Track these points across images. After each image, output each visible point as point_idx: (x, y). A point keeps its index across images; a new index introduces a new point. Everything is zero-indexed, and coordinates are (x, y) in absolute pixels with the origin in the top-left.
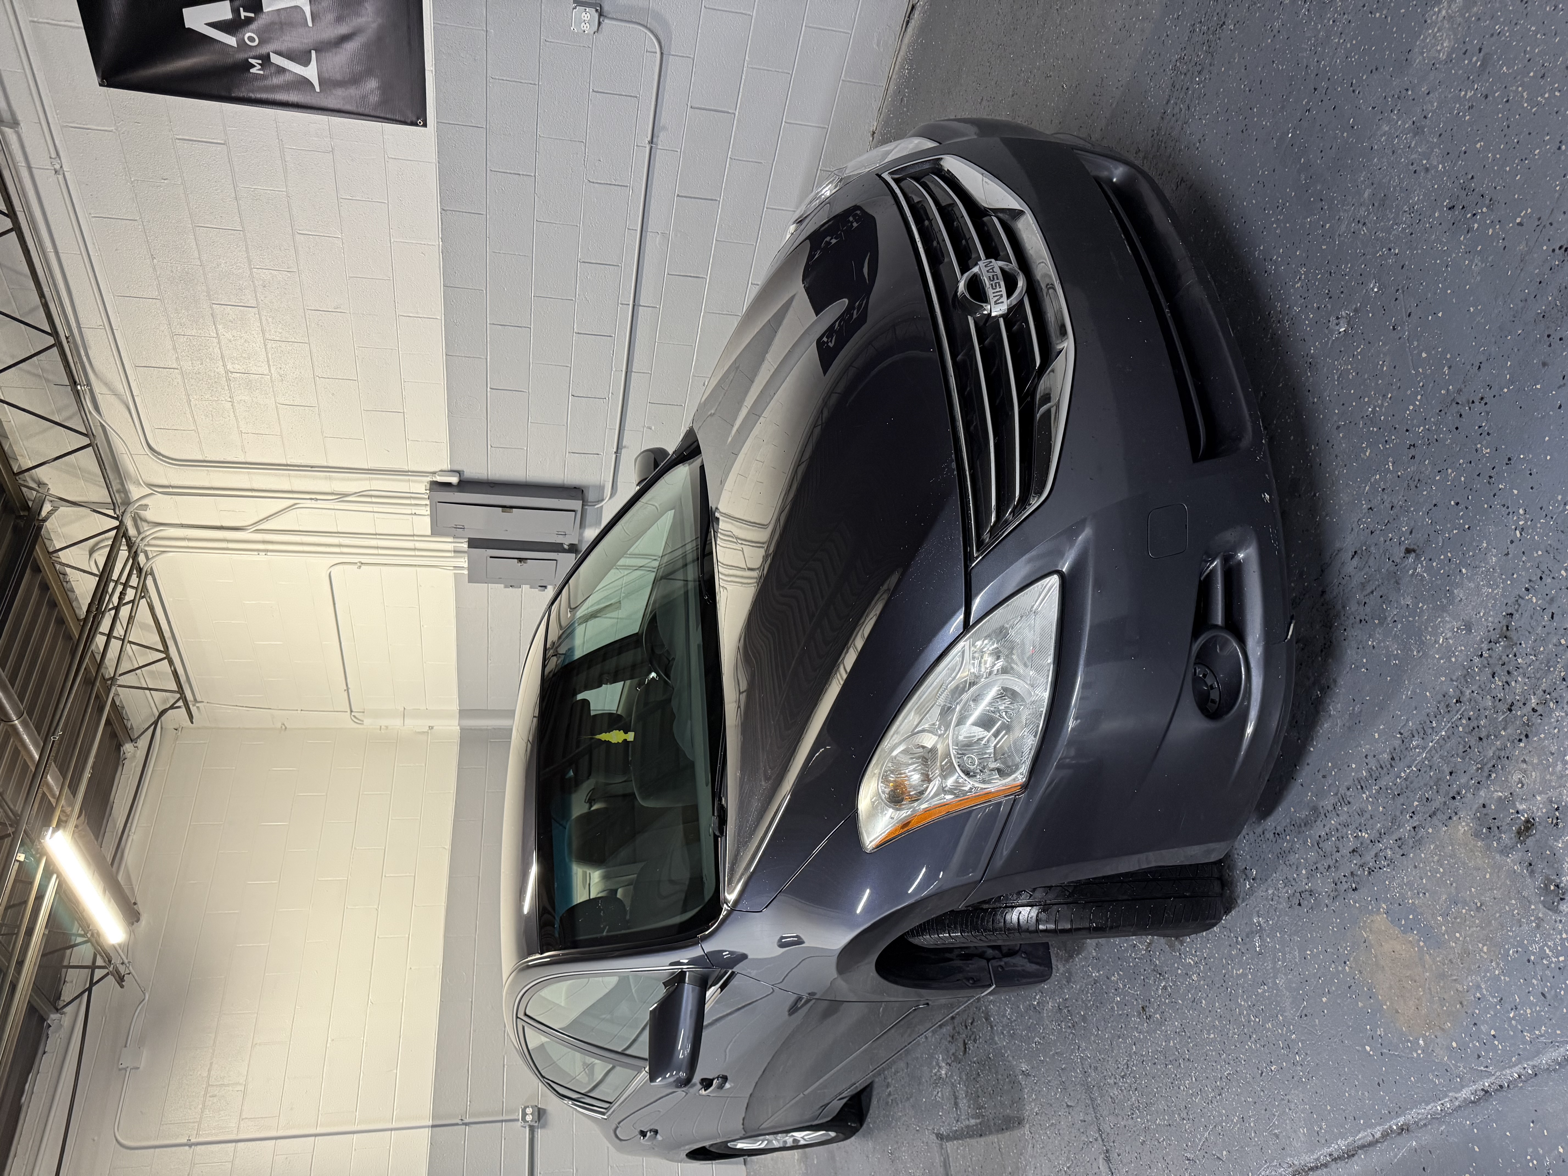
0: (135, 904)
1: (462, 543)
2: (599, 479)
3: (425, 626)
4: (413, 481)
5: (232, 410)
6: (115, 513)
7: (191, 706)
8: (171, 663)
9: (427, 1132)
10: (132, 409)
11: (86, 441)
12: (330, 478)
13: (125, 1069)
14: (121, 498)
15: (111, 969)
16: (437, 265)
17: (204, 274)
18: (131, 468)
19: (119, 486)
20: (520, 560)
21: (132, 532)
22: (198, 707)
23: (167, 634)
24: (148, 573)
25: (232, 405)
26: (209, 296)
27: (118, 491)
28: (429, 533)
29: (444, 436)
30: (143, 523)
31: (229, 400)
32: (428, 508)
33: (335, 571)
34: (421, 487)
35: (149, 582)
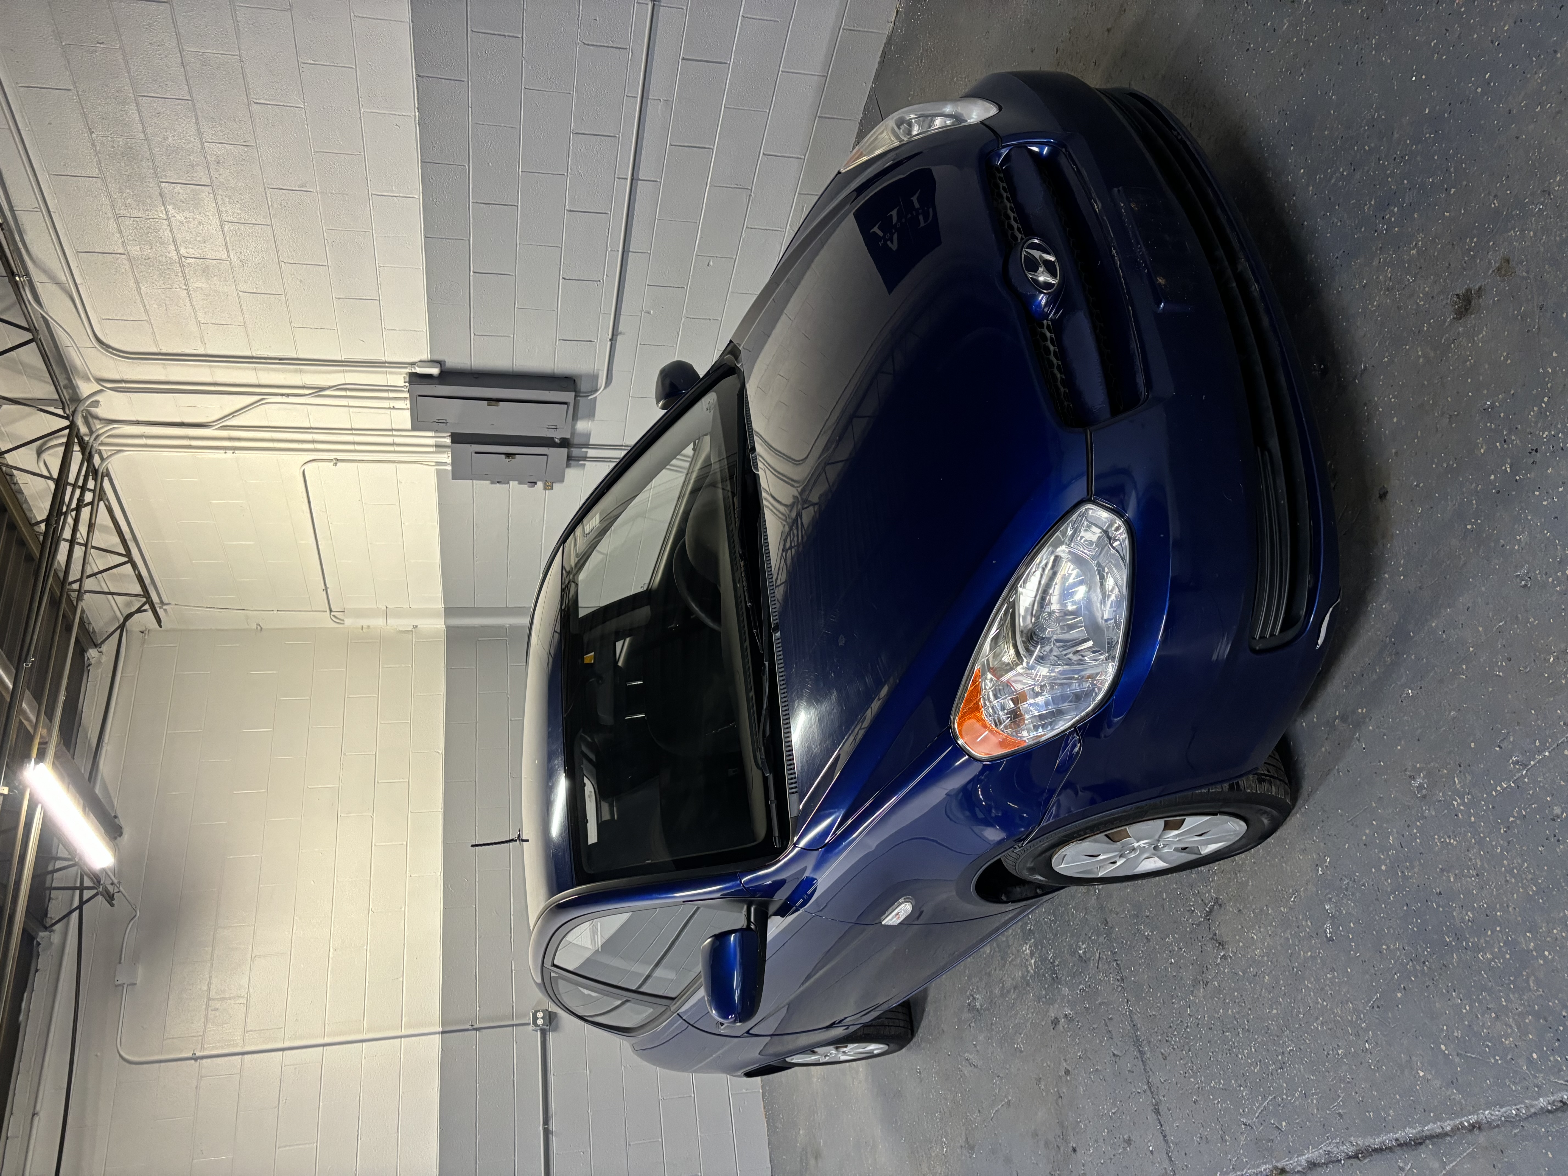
0: (116, 817)
1: (444, 437)
2: (592, 367)
3: (406, 524)
4: (391, 373)
5: (188, 299)
6: (65, 412)
7: (158, 609)
8: (134, 566)
9: (437, 1039)
10: (74, 298)
11: (28, 336)
12: (301, 371)
13: (122, 985)
14: (69, 394)
15: (101, 889)
16: (414, 138)
17: (150, 149)
18: (78, 362)
19: (66, 382)
20: (508, 455)
21: (83, 430)
22: (165, 610)
23: (128, 536)
24: (105, 474)
25: (188, 293)
26: (156, 173)
27: (65, 387)
28: (409, 426)
29: (423, 325)
30: (95, 421)
31: (184, 287)
32: (408, 402)
33: (308, 468)
34: (399, 379)
35: (106, 484)
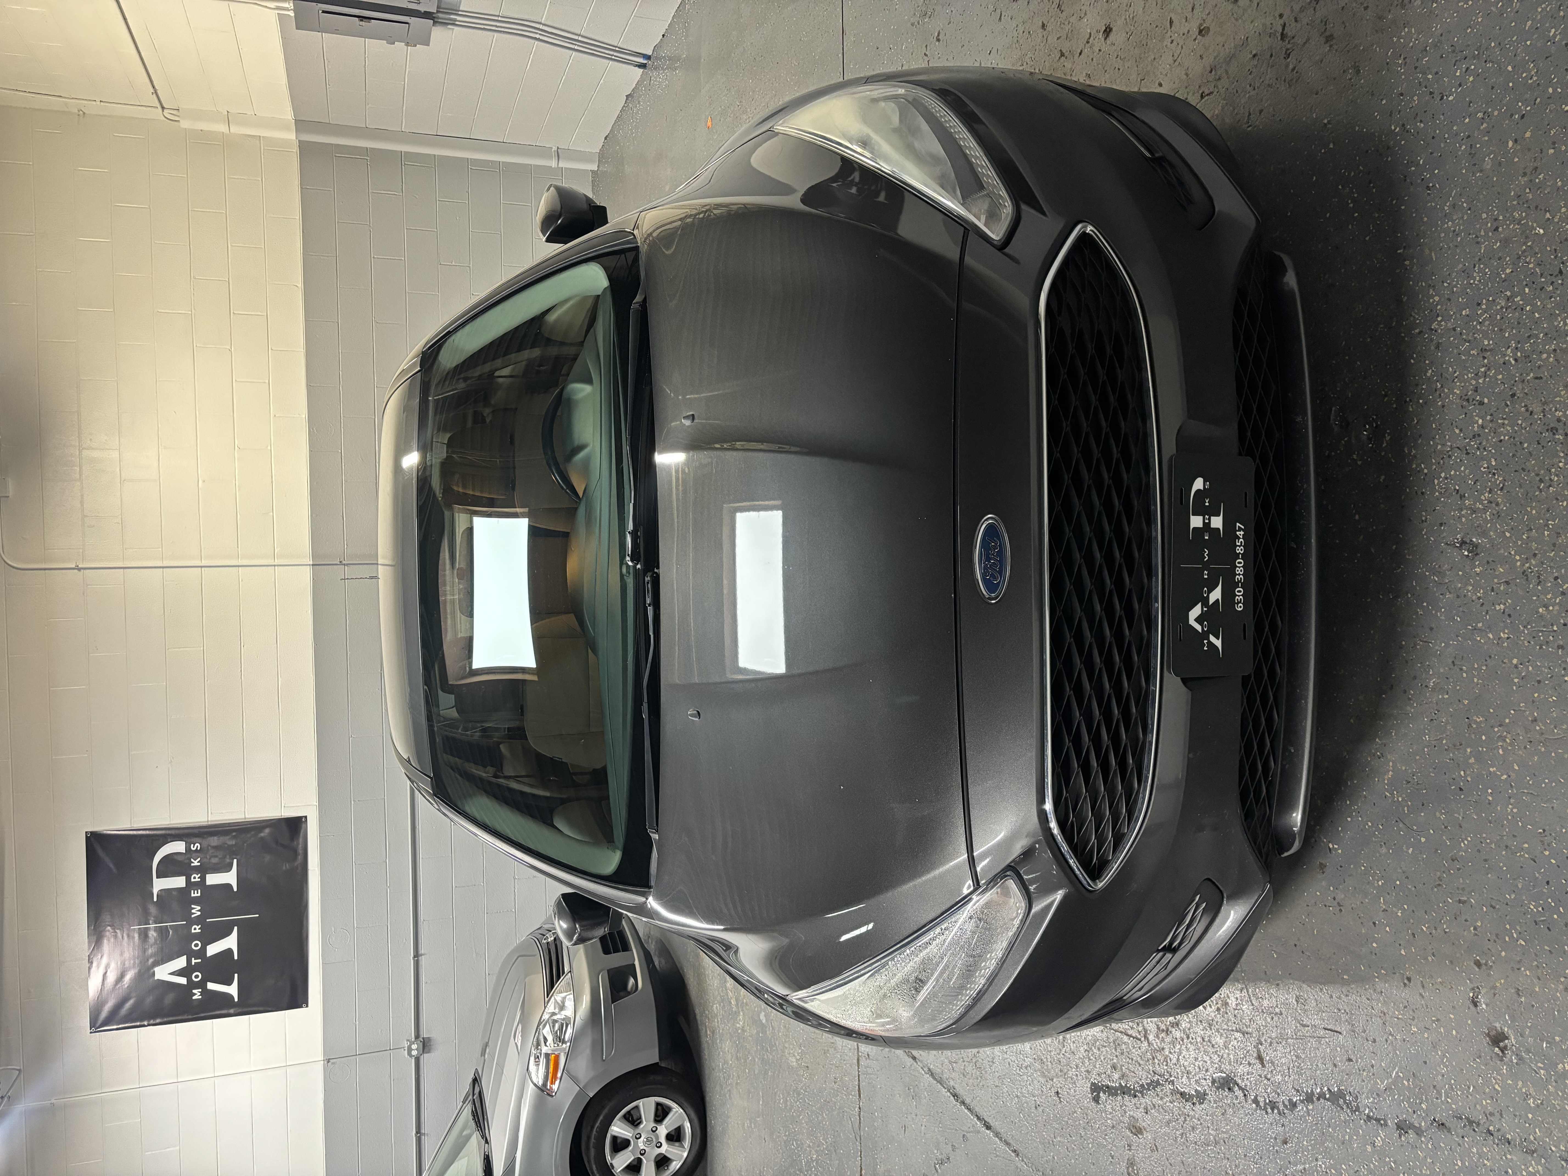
9: (307, 572)
20: (362, 18)
